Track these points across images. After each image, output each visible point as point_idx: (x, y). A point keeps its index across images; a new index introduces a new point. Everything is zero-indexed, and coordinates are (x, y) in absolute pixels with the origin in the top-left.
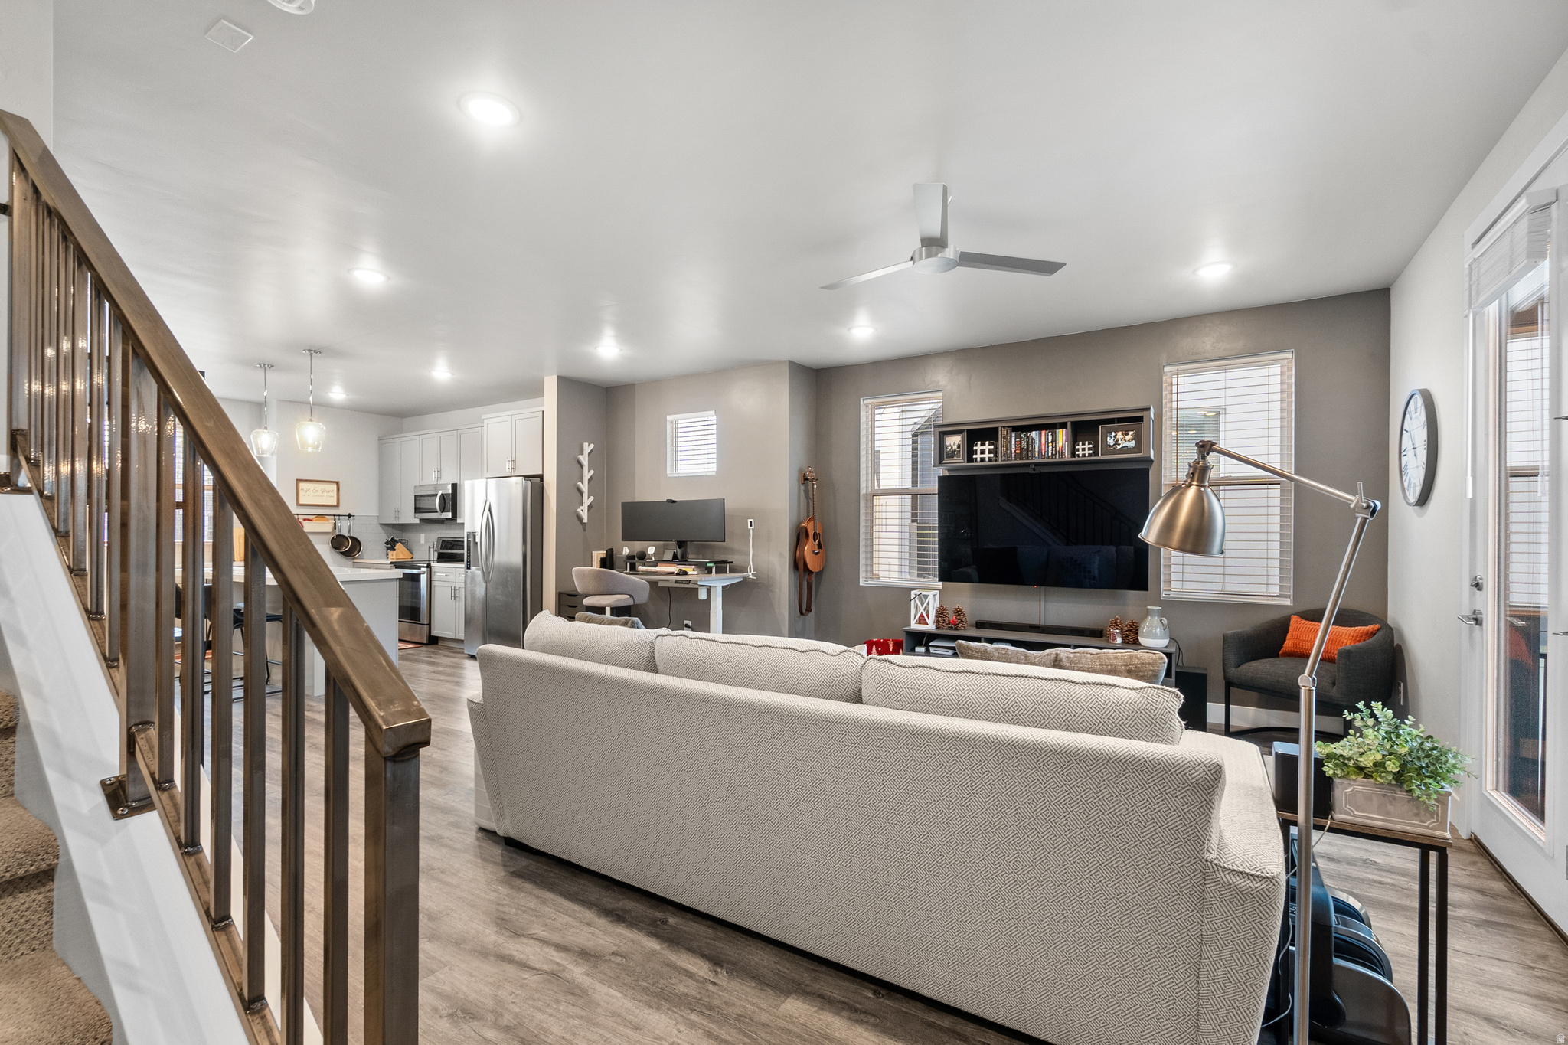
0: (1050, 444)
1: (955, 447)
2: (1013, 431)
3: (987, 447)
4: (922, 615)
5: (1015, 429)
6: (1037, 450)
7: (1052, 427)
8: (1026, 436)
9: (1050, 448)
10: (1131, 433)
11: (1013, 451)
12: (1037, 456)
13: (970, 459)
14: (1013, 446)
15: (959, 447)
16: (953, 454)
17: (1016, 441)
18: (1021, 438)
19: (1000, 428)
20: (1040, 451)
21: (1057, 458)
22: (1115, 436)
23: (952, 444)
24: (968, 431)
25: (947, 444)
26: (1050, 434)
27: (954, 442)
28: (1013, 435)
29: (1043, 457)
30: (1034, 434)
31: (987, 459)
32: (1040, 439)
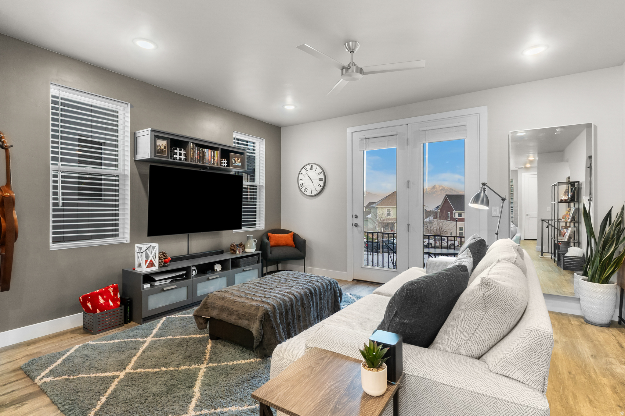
0: (213, 158)
1: (162, 148)
2: (196, 146)
3: (183, 152)
4: (151, 261)
5: (197, 145)
6: (207, 159)
7: (214, 149)
8: (202, 150)
9: (213, 159)
10: (240, 159)
11: (196, 157)
12: (207, 162)
13: (171, 157)
14: (196, 155)
15: (165, 148)
16: (161, 151)
17: (197, 152)
18: (200, 151)
19: (190, 143)
20: (208, 160)
21: (215, 166)
22: (235, 159)
23: (161, 145)
24: (171, 139)
25: (158, 144)
26: (213, 152)
27: (162, 144)
28: (196, 148)
29: (209, 163)
30: (206, 150)
31: (183, 159)
32: (208, 153)
